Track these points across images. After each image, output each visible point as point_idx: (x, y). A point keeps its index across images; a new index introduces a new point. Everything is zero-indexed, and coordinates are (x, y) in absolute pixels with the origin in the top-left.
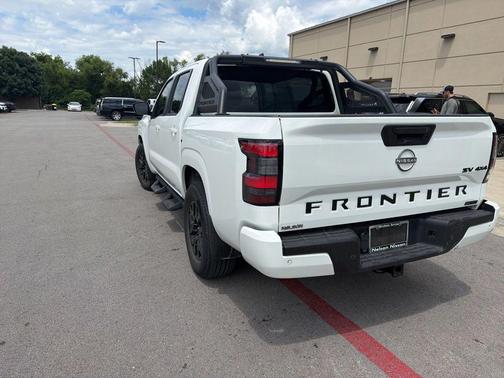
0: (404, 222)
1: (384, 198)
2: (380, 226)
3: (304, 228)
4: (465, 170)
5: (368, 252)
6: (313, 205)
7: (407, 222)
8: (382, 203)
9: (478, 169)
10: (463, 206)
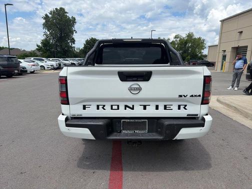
0: (144, 120)
1: (126, 106)
2: (128, 121)
3: (83, 116)
4: (180, 96)
5: (120, 132)
6: (86, 106)
7: (147, 120)
8: (125, 109)
9: (192, 96)
10: (186, 116)
